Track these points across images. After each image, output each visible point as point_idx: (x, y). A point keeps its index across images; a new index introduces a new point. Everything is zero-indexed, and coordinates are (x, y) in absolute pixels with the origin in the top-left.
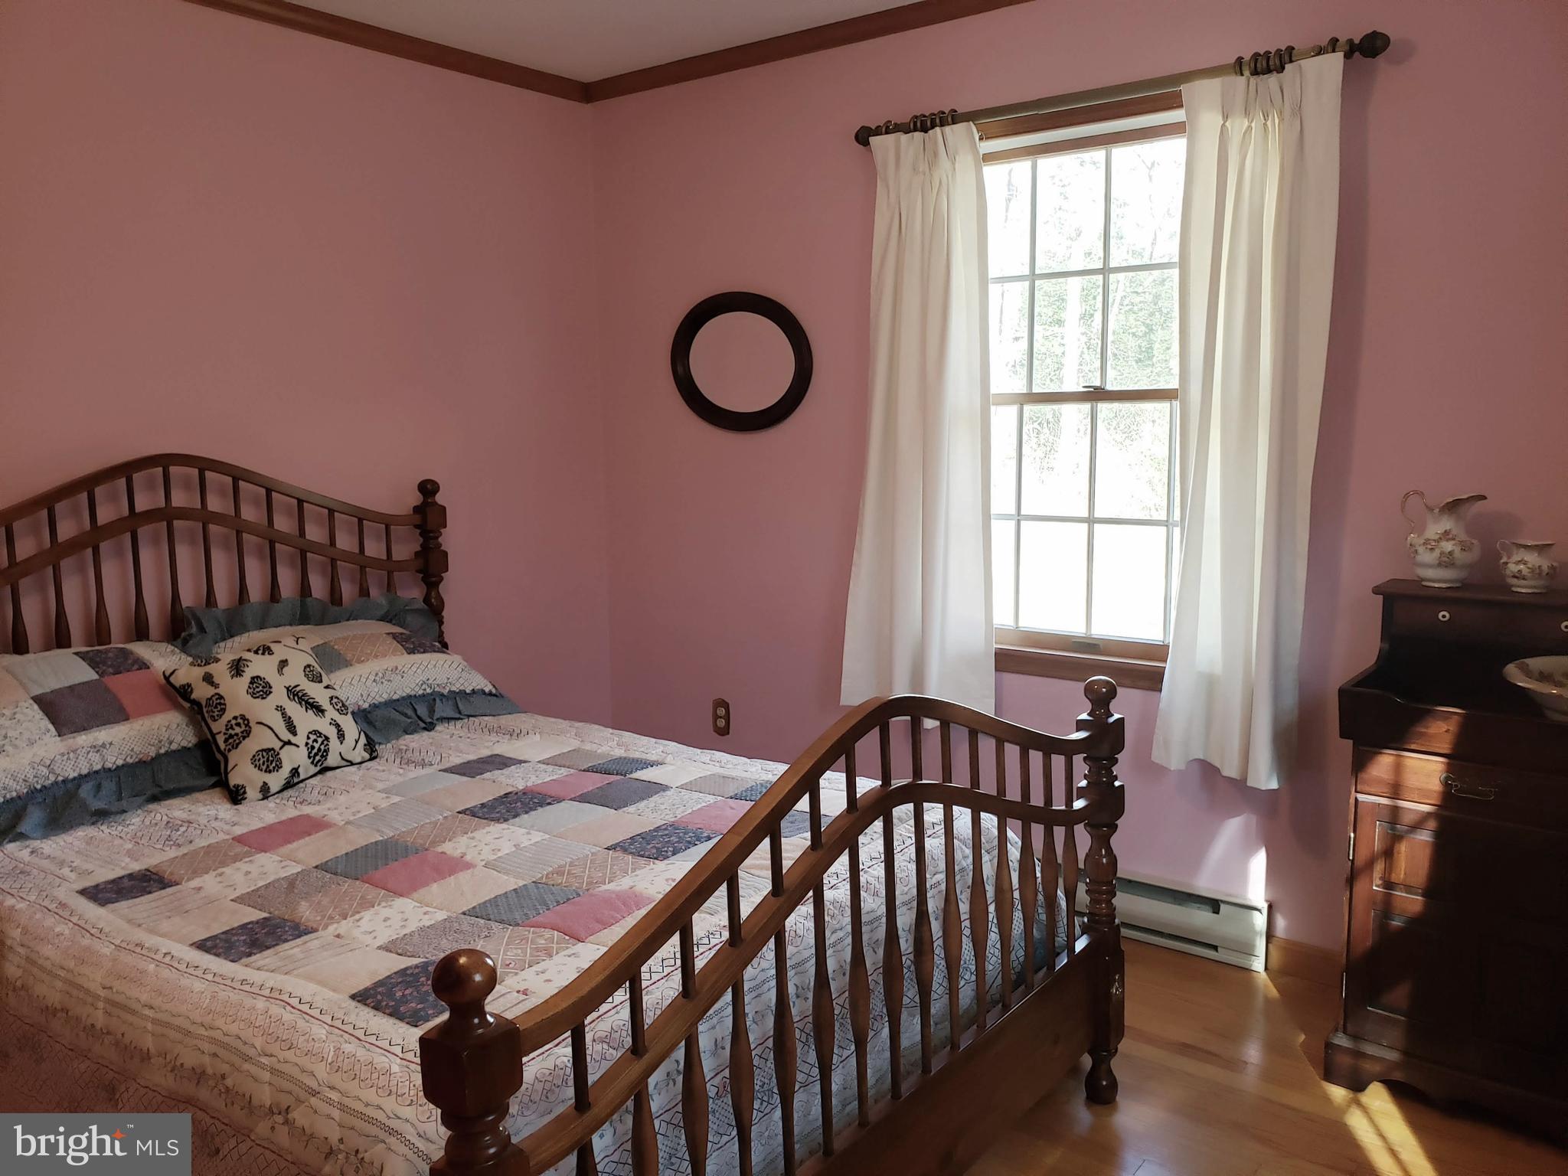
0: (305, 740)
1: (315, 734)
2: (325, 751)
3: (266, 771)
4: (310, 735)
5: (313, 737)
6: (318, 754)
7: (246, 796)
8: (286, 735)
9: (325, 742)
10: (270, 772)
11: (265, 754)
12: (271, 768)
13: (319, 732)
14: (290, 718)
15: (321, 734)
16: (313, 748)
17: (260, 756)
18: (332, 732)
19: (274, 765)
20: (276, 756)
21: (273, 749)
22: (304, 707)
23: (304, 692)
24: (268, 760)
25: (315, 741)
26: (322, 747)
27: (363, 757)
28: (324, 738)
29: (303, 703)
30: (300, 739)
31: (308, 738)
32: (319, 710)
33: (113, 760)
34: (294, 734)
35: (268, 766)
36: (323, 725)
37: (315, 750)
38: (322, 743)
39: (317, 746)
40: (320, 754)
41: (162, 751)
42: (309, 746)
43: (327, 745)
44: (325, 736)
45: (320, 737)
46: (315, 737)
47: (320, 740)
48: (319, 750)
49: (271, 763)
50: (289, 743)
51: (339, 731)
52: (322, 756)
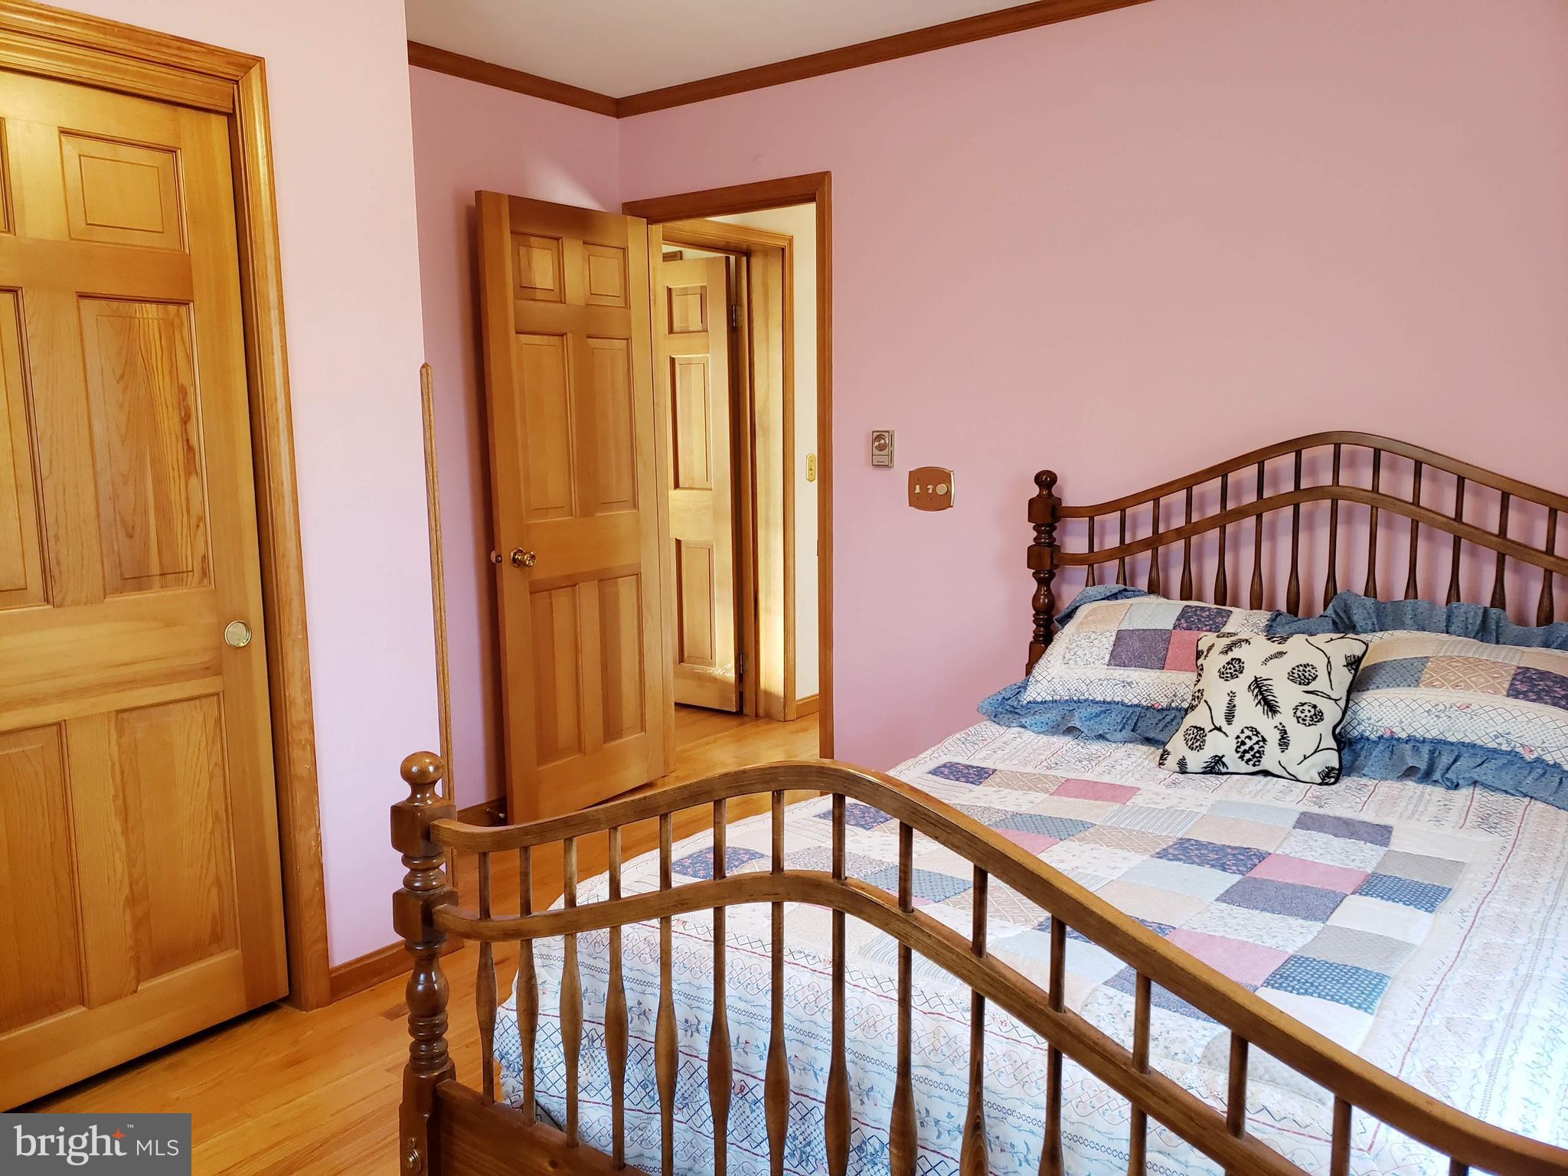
0: (1238, 733)
1: (1252, 731)
2: (1258, 752)
3: (1189, 747)
4: (1245, 730)
5: (1248, 733)
6: (1251, 751)
7: (1165, 762)
8: (1220, 721)
9: (1261, 744)
10: (1192, 749)
11: (1195, 731)
12: (1194, 746)
13: (1256, 731)
14: (1234, 706)
15: (1258, 733)
16: (1243, 743)
17: (1191, 732)
18: (1273, 737)
19: (1197, 744)
20: (1203, 736)
21: (1203, 729)
22: (1257, 701)
23: (1270, 687)
24: (1195, 738)
25: (1249, 738)
26: (1256, 747)
27: (1312, 778)
28: (1260, 739)
29: (1260, 697)
30: (1233, 730)
31: (1242, 732)
32: (1271, 708)
33: (1131, 697)
34: (1229, 721)
35: (1193, 744)
36: (1267, 726)
37: (1246, 747)
38: (1257, 743)
39: (1249, 743)
40: (1252, 753)
41: (1173, 705)
42: (1240, 740)
43: (1263, 747)
44: (1262, 736)
45: (1256, 735)
46: (1250, 734)
47: (1255, 739)
48: (1251, 748)
49: (1196, 742)
50: (1219, 729)
51: (1283, 738)
52: (1254, 756)
